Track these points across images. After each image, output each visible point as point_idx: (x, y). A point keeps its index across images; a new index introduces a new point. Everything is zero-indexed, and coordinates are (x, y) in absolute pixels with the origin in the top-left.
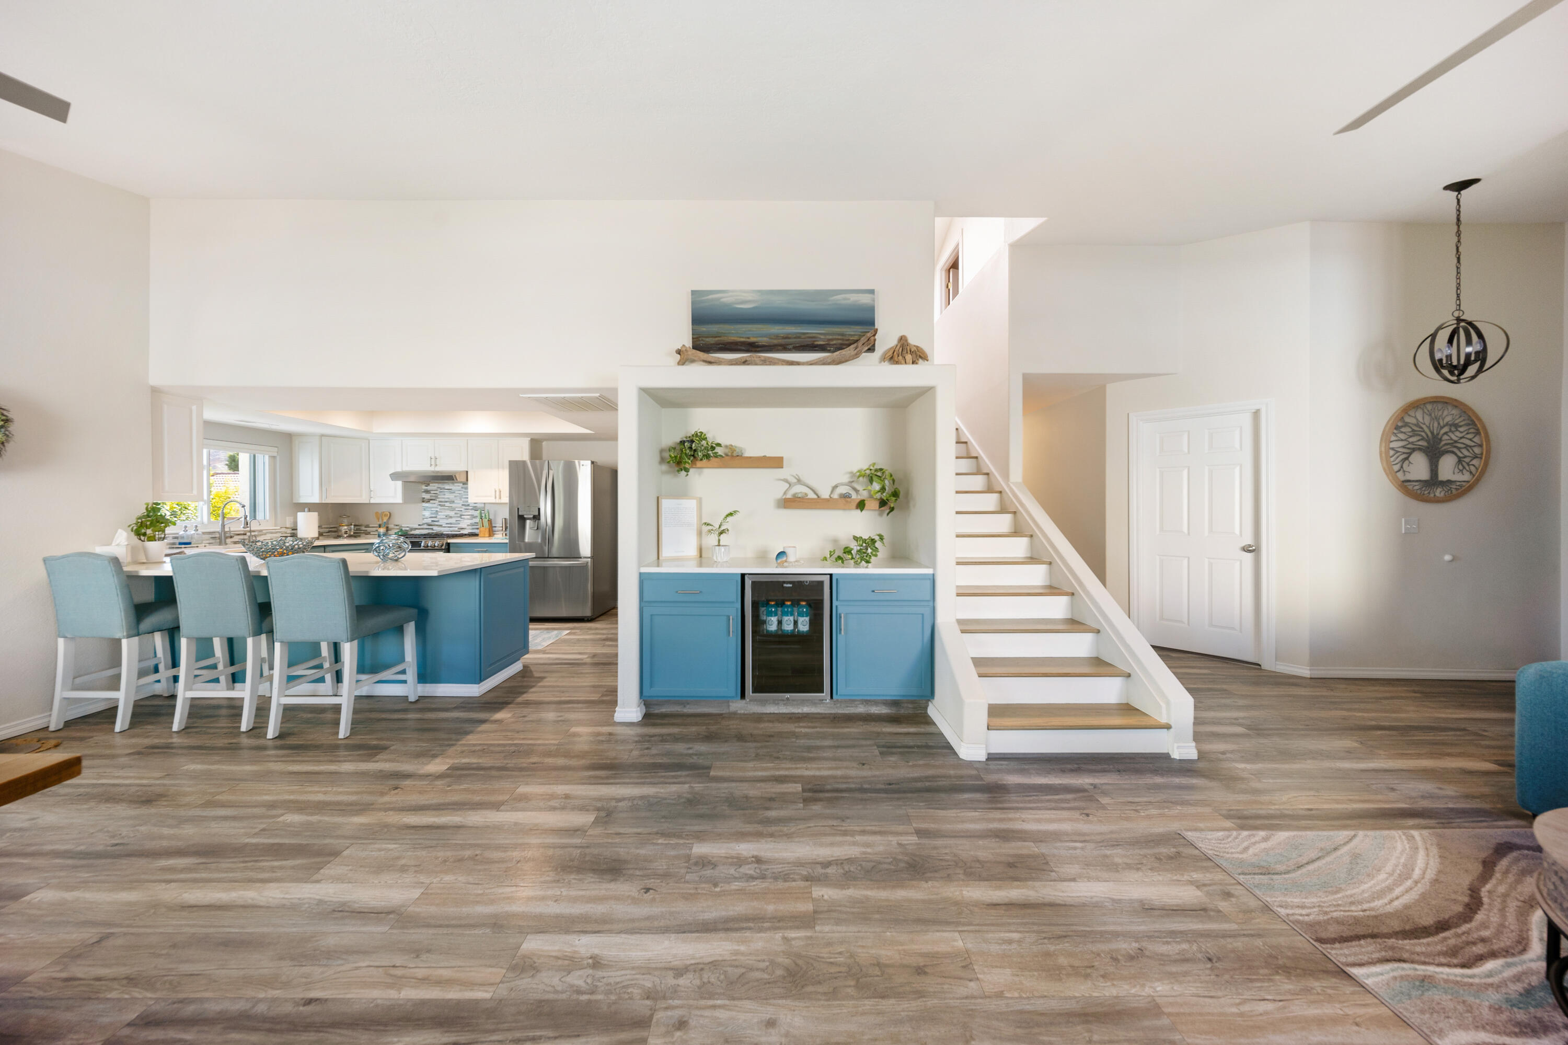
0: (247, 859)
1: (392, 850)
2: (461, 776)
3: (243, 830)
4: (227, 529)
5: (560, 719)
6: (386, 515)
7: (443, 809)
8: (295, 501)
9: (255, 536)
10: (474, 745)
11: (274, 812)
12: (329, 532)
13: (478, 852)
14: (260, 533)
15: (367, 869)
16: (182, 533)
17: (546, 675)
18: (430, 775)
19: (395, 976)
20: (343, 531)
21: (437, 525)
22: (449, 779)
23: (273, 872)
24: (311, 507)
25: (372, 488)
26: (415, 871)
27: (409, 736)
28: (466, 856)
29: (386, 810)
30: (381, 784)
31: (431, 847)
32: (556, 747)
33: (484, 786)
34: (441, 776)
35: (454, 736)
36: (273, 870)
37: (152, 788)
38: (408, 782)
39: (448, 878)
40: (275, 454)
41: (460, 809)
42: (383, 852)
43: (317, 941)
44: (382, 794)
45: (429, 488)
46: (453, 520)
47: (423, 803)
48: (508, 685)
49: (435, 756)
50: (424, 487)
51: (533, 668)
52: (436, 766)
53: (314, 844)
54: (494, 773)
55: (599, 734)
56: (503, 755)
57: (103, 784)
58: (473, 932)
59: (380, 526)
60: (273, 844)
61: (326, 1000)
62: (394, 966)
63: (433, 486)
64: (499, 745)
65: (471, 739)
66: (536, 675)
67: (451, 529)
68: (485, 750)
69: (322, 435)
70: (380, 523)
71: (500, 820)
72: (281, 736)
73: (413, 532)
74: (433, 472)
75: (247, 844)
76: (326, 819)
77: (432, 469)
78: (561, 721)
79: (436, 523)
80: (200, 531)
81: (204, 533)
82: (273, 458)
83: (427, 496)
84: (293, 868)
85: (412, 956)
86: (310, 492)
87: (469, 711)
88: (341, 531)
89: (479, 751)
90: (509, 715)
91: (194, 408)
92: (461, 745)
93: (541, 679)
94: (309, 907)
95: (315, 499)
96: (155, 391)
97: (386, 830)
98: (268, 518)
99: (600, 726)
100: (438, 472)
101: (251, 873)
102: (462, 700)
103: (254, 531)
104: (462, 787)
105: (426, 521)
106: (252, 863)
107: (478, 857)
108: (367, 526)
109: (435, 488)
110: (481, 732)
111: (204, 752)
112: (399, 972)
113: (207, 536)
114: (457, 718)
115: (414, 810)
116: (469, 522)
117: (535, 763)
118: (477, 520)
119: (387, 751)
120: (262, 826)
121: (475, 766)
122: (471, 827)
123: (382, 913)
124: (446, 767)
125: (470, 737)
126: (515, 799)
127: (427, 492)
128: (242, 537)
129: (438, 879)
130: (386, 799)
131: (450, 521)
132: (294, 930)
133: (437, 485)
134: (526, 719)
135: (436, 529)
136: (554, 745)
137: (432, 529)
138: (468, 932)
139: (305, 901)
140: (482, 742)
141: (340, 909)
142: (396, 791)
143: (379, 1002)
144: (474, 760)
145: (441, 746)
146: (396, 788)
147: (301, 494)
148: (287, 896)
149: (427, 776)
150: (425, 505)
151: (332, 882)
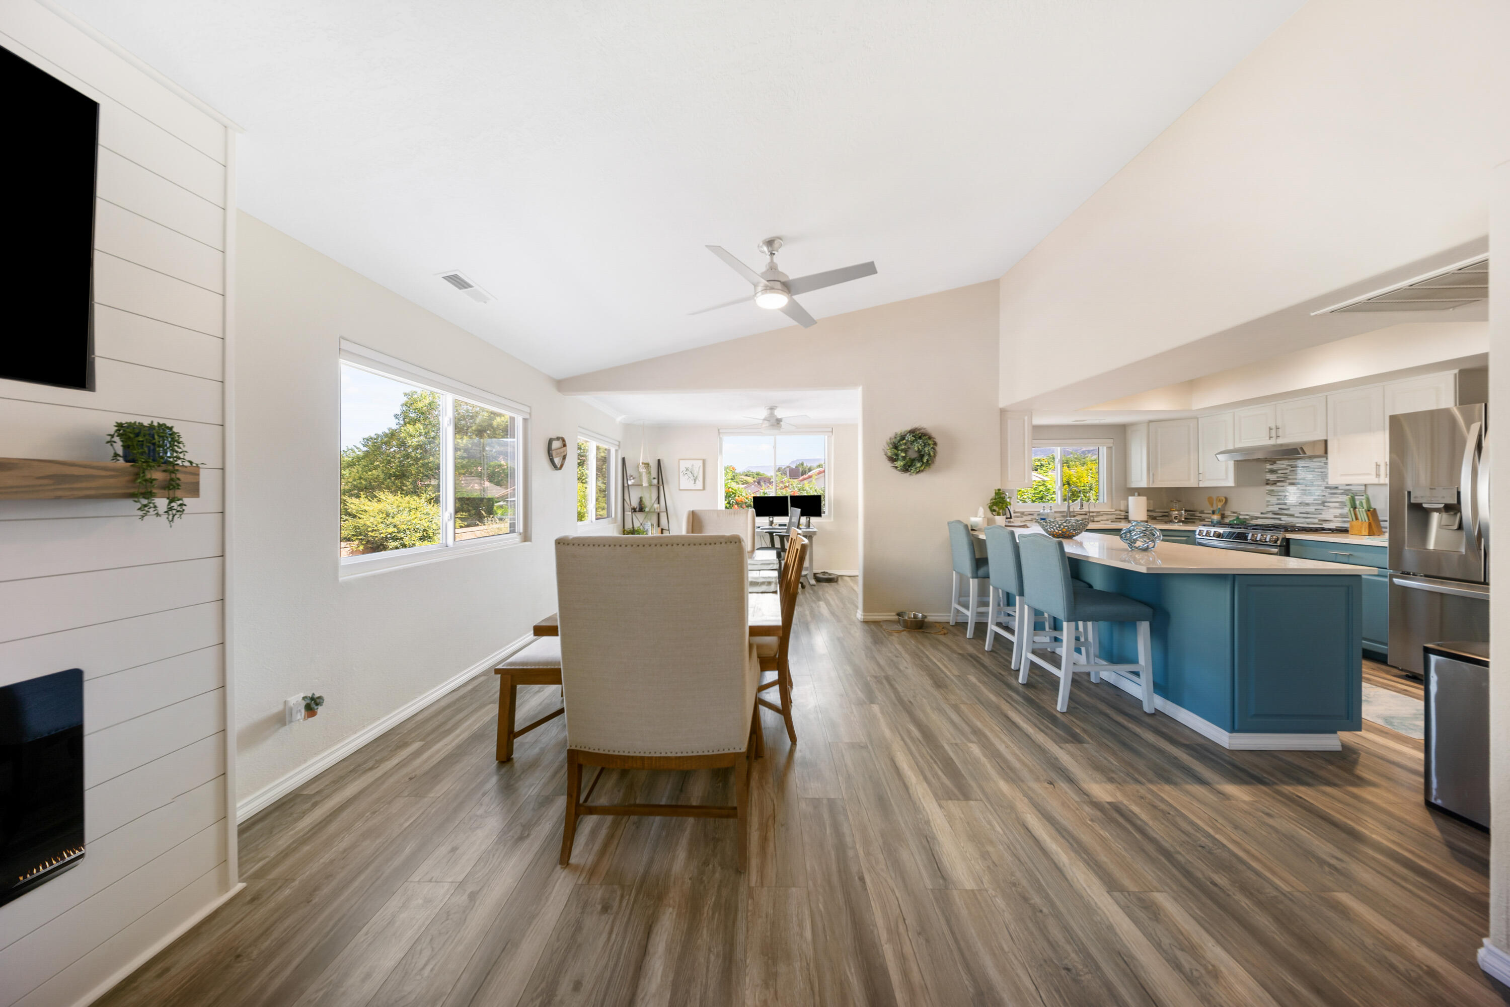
0: (934, 757)
1: (995, 831)
2: (1113, 820)
3: (949, 736)
4: (1071, 510)
5: (1333, 862)
6: (1220, 501)
7: (1063, 837)
8: (1128, 487)
9: (1093, 516)
10: (1163, 800)
11: (972, 737)
12: (1163, 516)
13: (1045, 910)
14: (1098, 514)
15: (968, 829)
16: (1042, 511)
17: (1383, 782)
18: (1087, 795)
19: (898, 927)
20: (1173, 517)
21: (1286, 515)
22: (1099, 814)
23: (934, 777)
24: (1140, 492)
25: (1201, 471)
26: (989, 867)
27: (1109, 743)
28: (1032, 902)
29: (1026, 795)
30: (1045, 770)
31: (1019, 860)
32: (1275, 893)
33: (1124, 853)
34: (1096, 805)
35: (1150, 774)
36: (935, 775)
37: (946, 679)
38: (1064, 786)
39: (1000, 902)
40: (1111, 445)
41: (1076, 852)
42: (988, 827)
43: (901, 846)
44: (1037, 779)
45: (1274, 467)
46: (1311, 509)
47: (1058, 817)
48: (1290, 759)
49: (1111, 780)
50: (1269, 466)
51: (1362, 759)
52: (1102, 791)
53: (966, 779)
54: (1150, 848)
55: (1399, 949)
56: (1184, 838)
57: (937, 665)
58: (963, 973)
59: (1214, 513)
60: (951, 759)
61: (866, 889)
62: (904, 920)
63: (1281, 465)
64: (1192, 823)
65: (1168, 793)
66: (1361, 771)
67: (1308, 520)
68: (1167, 815)
69: (1150, 421)
70: (1215, 508)
71: (1099, 903)
72: (1028, 685)
73: (1254, 522)
74: (1274, 446)
75: (943, 747)
76: (988, 766)
77: (1272, 442)
78: (1330, 866)
79: (1286, 512)
80: (1053, 511)
81: (1055, 512)
82: (1110, 448)
83: (1272, 477)
84: (942, 784)
85: (918, 928)
86: (1140, 478)
87: (1197, 759)
88: (1171, 516)
89: (1162, 811)
90: (1247, 798)
91: (1026, 418)
92: (1150, 789)
93: (1360, 782)
94: (921, 819)
95: (1144, 484)
96: (1003, 411)
97: (1009, 811)
98: (1105, 501)
99: (1419, 939)
100: (1281, 445)
101: (926, 768)
102: (1203, 741)
103: (1093, 512)
104: (1102, 832)
105: (1271, 508)
106: (932, 761)
107: (1039, 914)
108: (1202, 512)
109: (1284, 466)
110: (1188, 793)
111: (985, 671)
112: (902, 928)
113: (1060, 515)
114: (1176, 758)
115: (1042, 814)
116: (1338, 512)
117: (1215, 885)
118: (1346, 510)
119: (1079, 746)
120: (958, 741)
121: (1139, 822)
122: (1066, 879)
123: (940, 872)
124: (1109, 799)
125: (1167, 788)
126: (1140, 900)
127: (1272, 471)
128: (1083, 517)
129: (993, 893)
130: (1035, 786)
131: (1307, 509)
132: (903, 825)
133: (1286, 462)
134: (1270, 821)
135: (1285, 520)
136: (1277, 888)
137: (1280, 519)
138: (960, 968)
139: (924, 813)
140: (1175, 805)
141: (929, 839)
142: (1048, 786)
143: (876, 932)
144: (1144, 816)
145: (1128, 775)
146: (1051, 783)
147: (1133, 480)
148: (922, 800)
149: (1085, 794)
150: (1269, 488)
151: (945, 816)
